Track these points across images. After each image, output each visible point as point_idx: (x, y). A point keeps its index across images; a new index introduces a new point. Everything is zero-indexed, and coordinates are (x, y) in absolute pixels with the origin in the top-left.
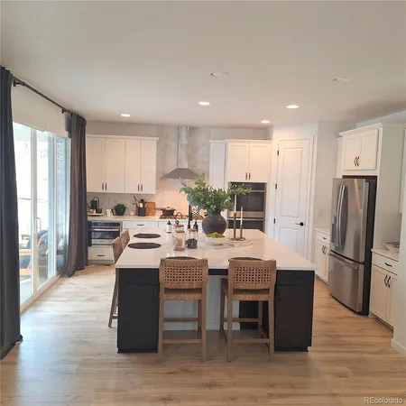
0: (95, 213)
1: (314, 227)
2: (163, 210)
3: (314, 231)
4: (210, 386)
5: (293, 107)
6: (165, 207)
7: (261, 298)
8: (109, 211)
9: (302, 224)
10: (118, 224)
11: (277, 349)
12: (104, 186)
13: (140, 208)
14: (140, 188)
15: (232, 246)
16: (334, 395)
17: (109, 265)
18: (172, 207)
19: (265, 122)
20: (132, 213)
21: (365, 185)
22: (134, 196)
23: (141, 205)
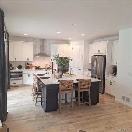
0: (11, 69)
1: (84, 70)
2: (36, 67)
3: (84, 71)
4: (80, 117)
5: (83, 35)
6: (36, 66)
7: (87, 90)
8: (16, 68)
9: (80, 70)
10: (21, 72)
11: (92, 104)
12: (15, 59)
13: (27, 66)
14: (28, 59)
15: (71, 76)
16: (111, 114)
17: (18, 86)
18: (39, 66)
19: (70, 39)
20: (25, 68)
21: (103, 58)
22: (25, 62)
23: (28, 65)
